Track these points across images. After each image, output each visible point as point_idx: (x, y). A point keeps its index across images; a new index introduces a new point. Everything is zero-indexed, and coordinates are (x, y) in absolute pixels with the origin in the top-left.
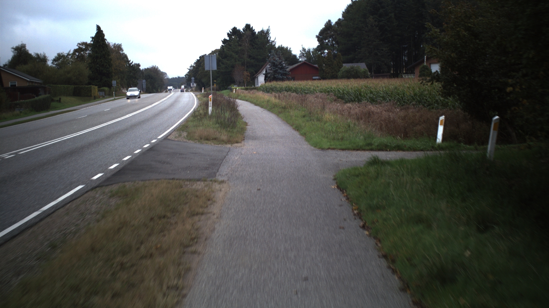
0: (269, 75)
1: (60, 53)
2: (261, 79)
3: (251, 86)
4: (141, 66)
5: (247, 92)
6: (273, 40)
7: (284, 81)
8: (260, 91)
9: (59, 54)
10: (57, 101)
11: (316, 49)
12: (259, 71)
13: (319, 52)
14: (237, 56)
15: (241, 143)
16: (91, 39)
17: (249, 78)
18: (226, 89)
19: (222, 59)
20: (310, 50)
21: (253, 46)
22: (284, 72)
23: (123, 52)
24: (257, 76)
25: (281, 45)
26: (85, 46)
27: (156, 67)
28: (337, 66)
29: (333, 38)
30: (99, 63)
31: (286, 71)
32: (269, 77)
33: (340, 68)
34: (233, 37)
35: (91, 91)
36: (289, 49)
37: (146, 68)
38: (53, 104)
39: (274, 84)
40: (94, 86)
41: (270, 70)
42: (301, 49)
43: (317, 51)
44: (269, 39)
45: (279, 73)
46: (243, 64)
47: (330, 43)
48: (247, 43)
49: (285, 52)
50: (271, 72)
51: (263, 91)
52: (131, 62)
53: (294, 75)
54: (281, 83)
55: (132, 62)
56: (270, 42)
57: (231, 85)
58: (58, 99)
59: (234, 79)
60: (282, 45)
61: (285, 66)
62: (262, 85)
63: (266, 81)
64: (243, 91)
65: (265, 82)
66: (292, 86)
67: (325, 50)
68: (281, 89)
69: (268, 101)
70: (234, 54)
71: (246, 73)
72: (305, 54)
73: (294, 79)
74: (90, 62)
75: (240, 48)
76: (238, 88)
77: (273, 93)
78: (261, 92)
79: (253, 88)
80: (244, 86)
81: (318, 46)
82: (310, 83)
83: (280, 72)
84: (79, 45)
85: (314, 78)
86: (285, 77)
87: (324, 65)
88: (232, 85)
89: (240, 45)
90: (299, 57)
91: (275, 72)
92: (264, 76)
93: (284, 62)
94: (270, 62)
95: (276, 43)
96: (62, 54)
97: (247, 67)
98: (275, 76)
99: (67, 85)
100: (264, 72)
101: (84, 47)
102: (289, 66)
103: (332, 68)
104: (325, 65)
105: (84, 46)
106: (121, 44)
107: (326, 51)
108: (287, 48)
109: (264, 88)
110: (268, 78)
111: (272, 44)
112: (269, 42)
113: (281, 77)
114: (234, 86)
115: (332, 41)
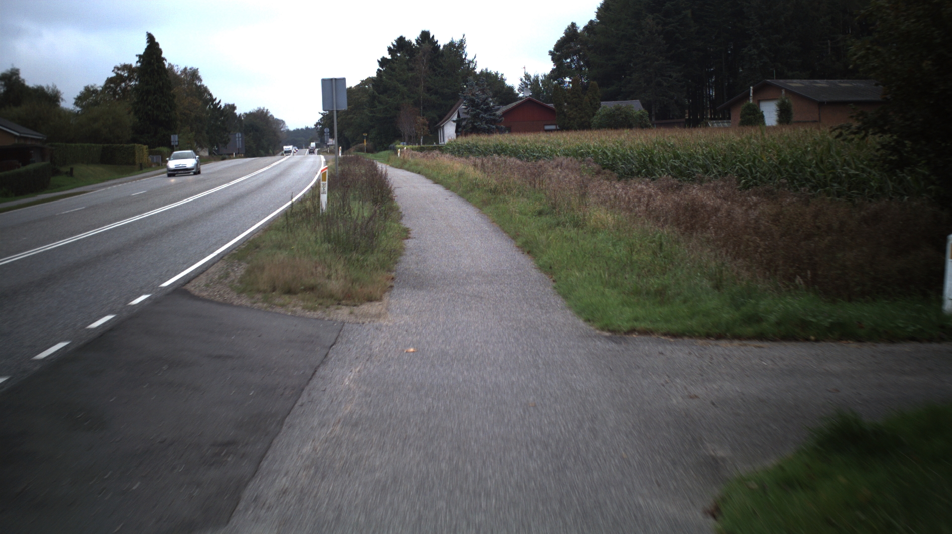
0: (464, 123)
1: (90, 86)
2: (449, 131)
3: (430, 144)
4: (237, 108)
5: (421, 154)
6: (471, 59)
7: (492, 133)
8: (447, 153)
9: (88, 88)
10: (67, 173)
11: (549, 75)
12: (445, 115)
13: (554, 81)
14: (405, 89)
15: (380, 299)
16: (137, 59)
17: (426, 128)
18: (386, 149)
19: (379, 94)
20: (537, 77)
21: (434, 70)
22: (492, 117)
23: (200, 83)
24: (442, 125)
25: (485, 69)
26: (129, 72)
27: (265, 111)
28: (589, 105)
29: (579, 55)
30: (152, 103)
31: (494, 115)
32: (464, 127)
33: (596, 109)
34: (399, 55)
35: (134, 154)
36: (499, 75)
37: (248, 111)
38: (55, 180)
39: (472, 139)
40: (140, 145)
41: (466, 113)
42: (522, 76)
43: (550, 79)
44: (464, 57)
45: (483, 119)
46: (416, 104)
47: (574, 64)
48: (423, 65)
49: (492, 82)
50: (469, 116)
51: (452, 153)
52: (217, 101)
53: (509, 124)
54: (486, 137)
55: (220, 102)
56: (466, 64)
57: (395, 142)
58: (69, 170)
59: (400, 130)
60: (487, 70)
61: (493, 107)
62: (450, 141)
63: (459, 134)
64: (416, 152)
65: (457, 136)
66: (508, 143)
67: (565, 78)
68: (486, 149)
69: (461, 175)
70: (400, 85)
71: (421, 119)
72: (530, 85)
73: (510, 130)
74: (136, 101)
75: (410, 75)
76: (405, 148)
77: (472, 158)
78: (448, 155)
79: (435, 147)
80: (419, 144)
81: (553, 71)
82: (543, 137)
83: (485, 118)
84: (116, 71)
85: (547, 127)
86: (494, 127)
87: (566, 104)
88: (398, 141)
89: (411, 69)
90: (518, 90)
91: (476, 117)
92: (455, 124)
93: (491, 99)
94: (465, 98)
95: (476, 64)
96: (92, 87)
97: (424, 108)
98: (475, 124)
99: (88, 144)
100: (455, 117)
101: (126, 75)
102: (501, 106)
103: (579, 109)
104: (568, 104)
105: (126, 72)
106: (197, 69)
107: (568, 79)
108: (497, 74)
109: (454, 148)
110: (463, 129)
111: (469, 66)
112: (463, 64)
113: (486, 126)
114: (399, 144)
115: (578, 60)
